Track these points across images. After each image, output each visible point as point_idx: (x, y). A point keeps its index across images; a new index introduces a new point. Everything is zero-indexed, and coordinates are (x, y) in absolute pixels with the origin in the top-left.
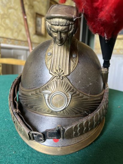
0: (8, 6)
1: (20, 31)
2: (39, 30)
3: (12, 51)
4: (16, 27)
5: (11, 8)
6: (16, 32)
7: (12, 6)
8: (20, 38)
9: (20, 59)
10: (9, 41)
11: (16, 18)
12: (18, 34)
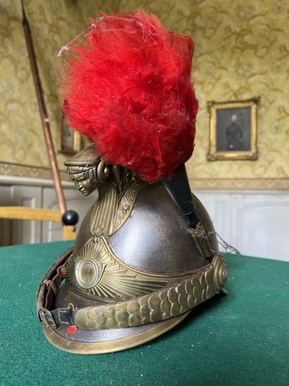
0: (7, 97)
1: (30, 146)
2: (68, 144)
3: (12, 189)
4: (21, 139)
5: (12, 101)
6: (22, 148)
7: (14, 97)
8: (30, 161)
9: (29, 205)
10: (6, 169)
11: (22, 121)
12: (25, 154)
